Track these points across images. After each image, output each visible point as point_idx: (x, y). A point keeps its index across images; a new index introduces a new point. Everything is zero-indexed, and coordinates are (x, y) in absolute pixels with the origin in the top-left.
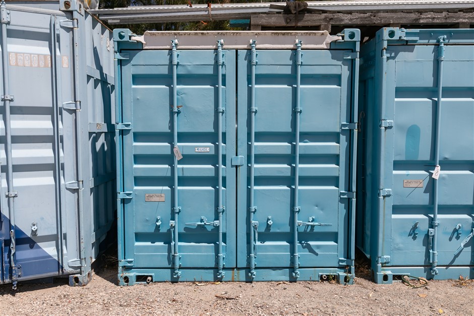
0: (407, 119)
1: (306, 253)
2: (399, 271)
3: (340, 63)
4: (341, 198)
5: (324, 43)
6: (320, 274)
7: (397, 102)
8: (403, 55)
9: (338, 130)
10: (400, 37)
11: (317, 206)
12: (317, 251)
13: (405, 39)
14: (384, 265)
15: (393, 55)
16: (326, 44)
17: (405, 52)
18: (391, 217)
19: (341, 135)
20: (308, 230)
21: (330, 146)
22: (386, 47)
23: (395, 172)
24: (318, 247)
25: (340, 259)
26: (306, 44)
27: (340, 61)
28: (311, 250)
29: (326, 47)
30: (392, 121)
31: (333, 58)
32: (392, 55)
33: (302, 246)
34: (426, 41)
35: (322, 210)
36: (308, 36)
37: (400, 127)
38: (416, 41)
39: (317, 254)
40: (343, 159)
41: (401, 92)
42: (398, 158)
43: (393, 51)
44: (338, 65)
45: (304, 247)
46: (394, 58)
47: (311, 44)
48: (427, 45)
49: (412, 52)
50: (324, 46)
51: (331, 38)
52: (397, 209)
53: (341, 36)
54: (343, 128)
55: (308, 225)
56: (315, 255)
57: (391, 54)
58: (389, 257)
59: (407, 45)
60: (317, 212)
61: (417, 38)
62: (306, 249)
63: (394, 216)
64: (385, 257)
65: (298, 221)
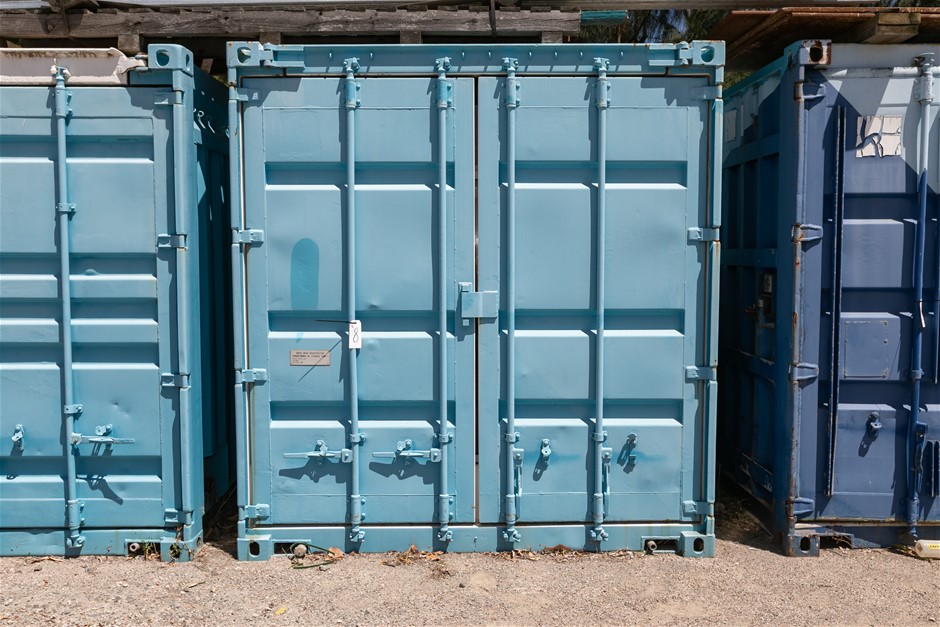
0: (291, 226)
1: (99, 498)
2: (286, 535)
3: (149, 113)
4: (163, 387)
5: (115, 73)
6: (128, 540)
7: (269, 192)
8: (277, 98)
9: (153, 250)
10: (262, 62)
11: (116, 404)
12: (120, 494)
13: (275, 64)
14: (257, 523)
15: (255, 96)
16: (120, 75)
17: (280, 90)
18: (269, 425)
19: (158, 259)
20: (101, 453)
21: (140, 282)
22: (234, 82)
23: (273, 335)
24: (123, 486)
25: (167, 510)
26: (78, 76)
27: (150, 109)
28: (108, 493)
29: (118, 82)
30: (262, 231)
31: (134, 103)
32: (254, 98)
33: (90, 484)
34: (322, 70)
35: (127, 410)
36: (81, 59)
37: (279, 244)
38: (301, 69)
39: (120, 502)
40: (164, 308)
41: (277, 172)
42: (277, 307)
43: (256, 90)
44: (146, 118)
45: (93, 488)
46: (258, 103)
47: (88, 75)
48: (325, 77)
49: (296, 90)
50: (115, 79)
51: (125, 63)
52: (279, 410)
53: (142, 58)
54: (160, 246)
55: (100, 443)
56: (115, 504)
57: (250, 96)
58: (268, 506)
59: (286, 78)
60: (118, 417)
61: (300, 64)
62: (98, 491)
63: (275, 424)
64: (258, 506)
65: (73, 434)
